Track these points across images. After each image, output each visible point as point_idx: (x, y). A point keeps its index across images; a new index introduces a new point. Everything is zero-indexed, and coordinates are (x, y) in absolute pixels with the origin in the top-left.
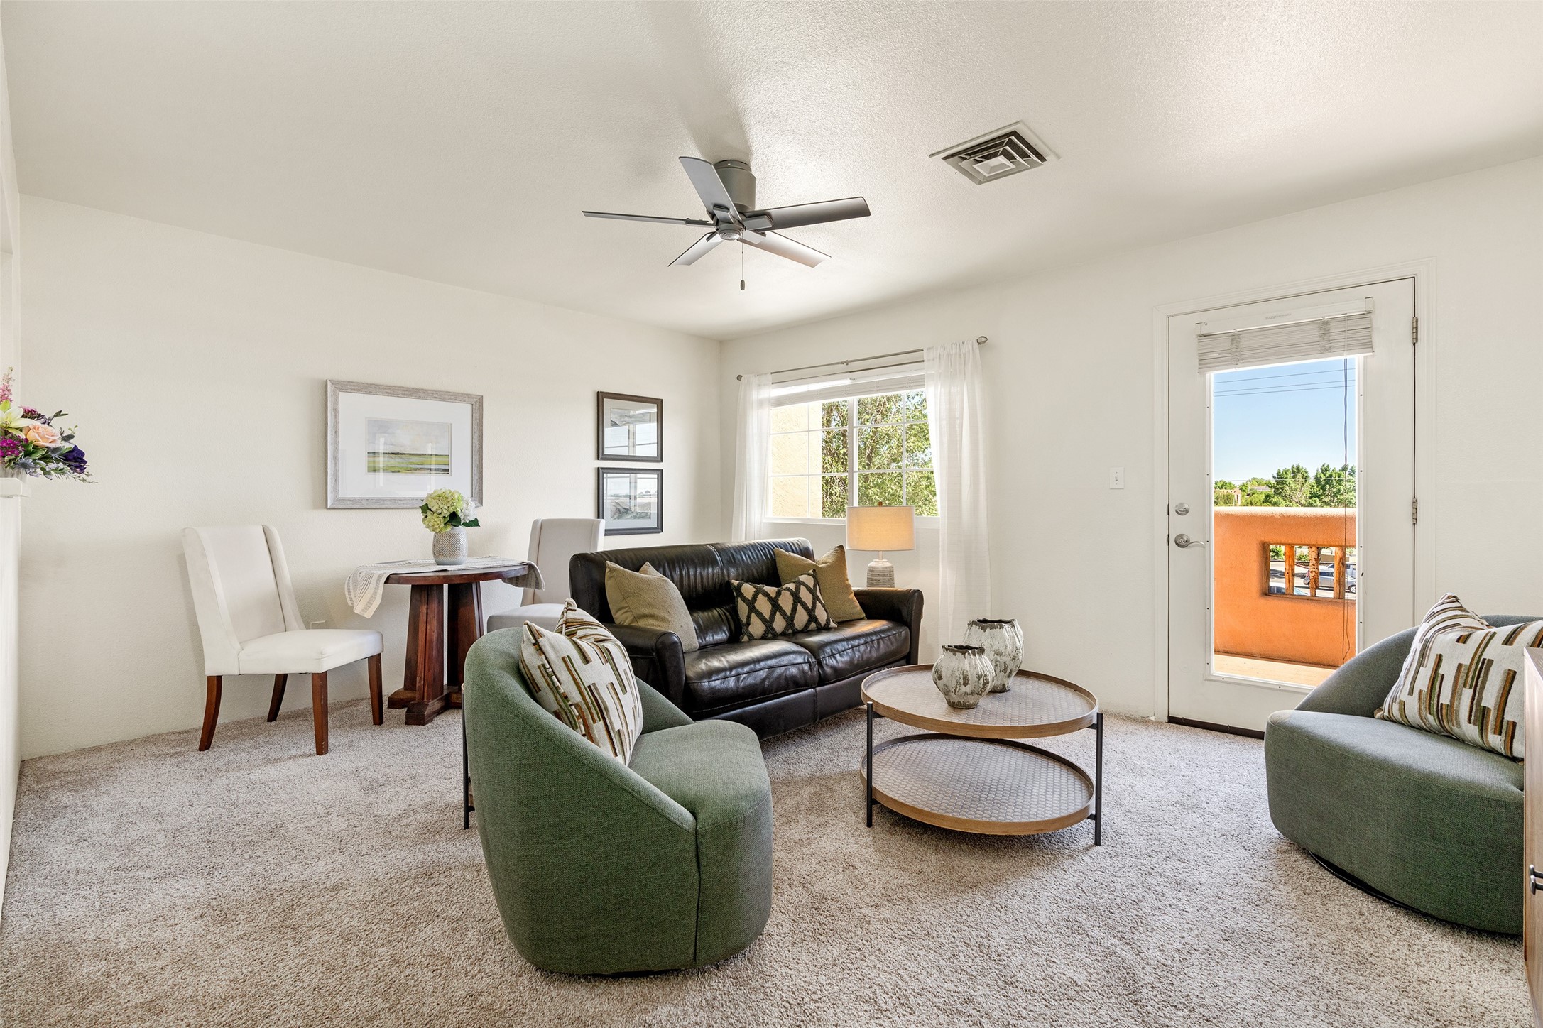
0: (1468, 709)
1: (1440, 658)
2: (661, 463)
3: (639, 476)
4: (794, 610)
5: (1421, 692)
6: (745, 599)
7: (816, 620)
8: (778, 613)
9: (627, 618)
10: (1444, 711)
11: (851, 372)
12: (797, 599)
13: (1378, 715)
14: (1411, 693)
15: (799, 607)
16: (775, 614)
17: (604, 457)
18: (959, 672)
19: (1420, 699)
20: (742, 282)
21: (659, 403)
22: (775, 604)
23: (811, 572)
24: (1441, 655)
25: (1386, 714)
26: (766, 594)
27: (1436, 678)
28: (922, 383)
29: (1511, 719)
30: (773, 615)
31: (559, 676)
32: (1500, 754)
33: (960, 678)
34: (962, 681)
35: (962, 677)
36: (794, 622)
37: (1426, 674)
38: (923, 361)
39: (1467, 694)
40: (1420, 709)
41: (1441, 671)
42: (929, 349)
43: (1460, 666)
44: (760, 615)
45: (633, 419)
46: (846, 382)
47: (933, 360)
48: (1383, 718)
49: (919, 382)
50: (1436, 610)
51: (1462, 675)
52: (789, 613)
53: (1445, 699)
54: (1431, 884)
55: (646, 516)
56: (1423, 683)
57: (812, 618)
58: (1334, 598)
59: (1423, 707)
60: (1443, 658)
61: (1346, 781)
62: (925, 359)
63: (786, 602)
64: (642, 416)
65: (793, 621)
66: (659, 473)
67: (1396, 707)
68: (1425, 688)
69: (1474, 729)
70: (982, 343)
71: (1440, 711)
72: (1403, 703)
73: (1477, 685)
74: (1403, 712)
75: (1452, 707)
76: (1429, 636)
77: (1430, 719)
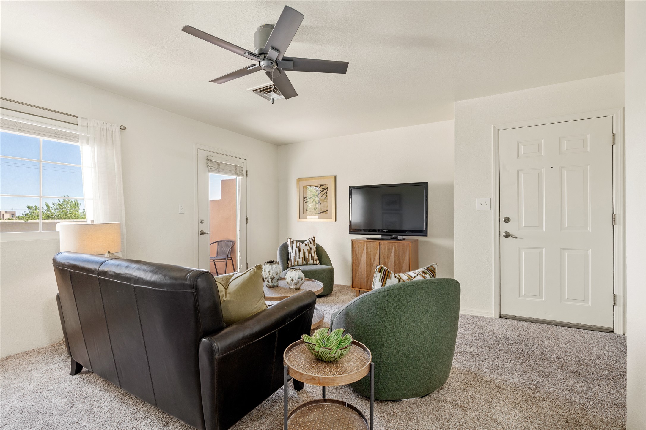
5: (302, 257)
13: (289, 266)
14: (300, 258)
27: (304, 254)
29: (316, 258)
32: (315, 264)
38: (77, 125)
39: (310, 255)
40: (303, 261)
41: (305, 252)
43: (308, 250)
49: (75, 138)
53: (307, 257)
56: (302, 255)
59: (303, 260)
62: (79, 124)
69: (312, 261)
70: (123, 129)
71: (307, 260)
72: (298, 261)
73: (311, 253)
74: (298, 263)
75: (309, 258)
76: (298, 246)
77: (304, 262)
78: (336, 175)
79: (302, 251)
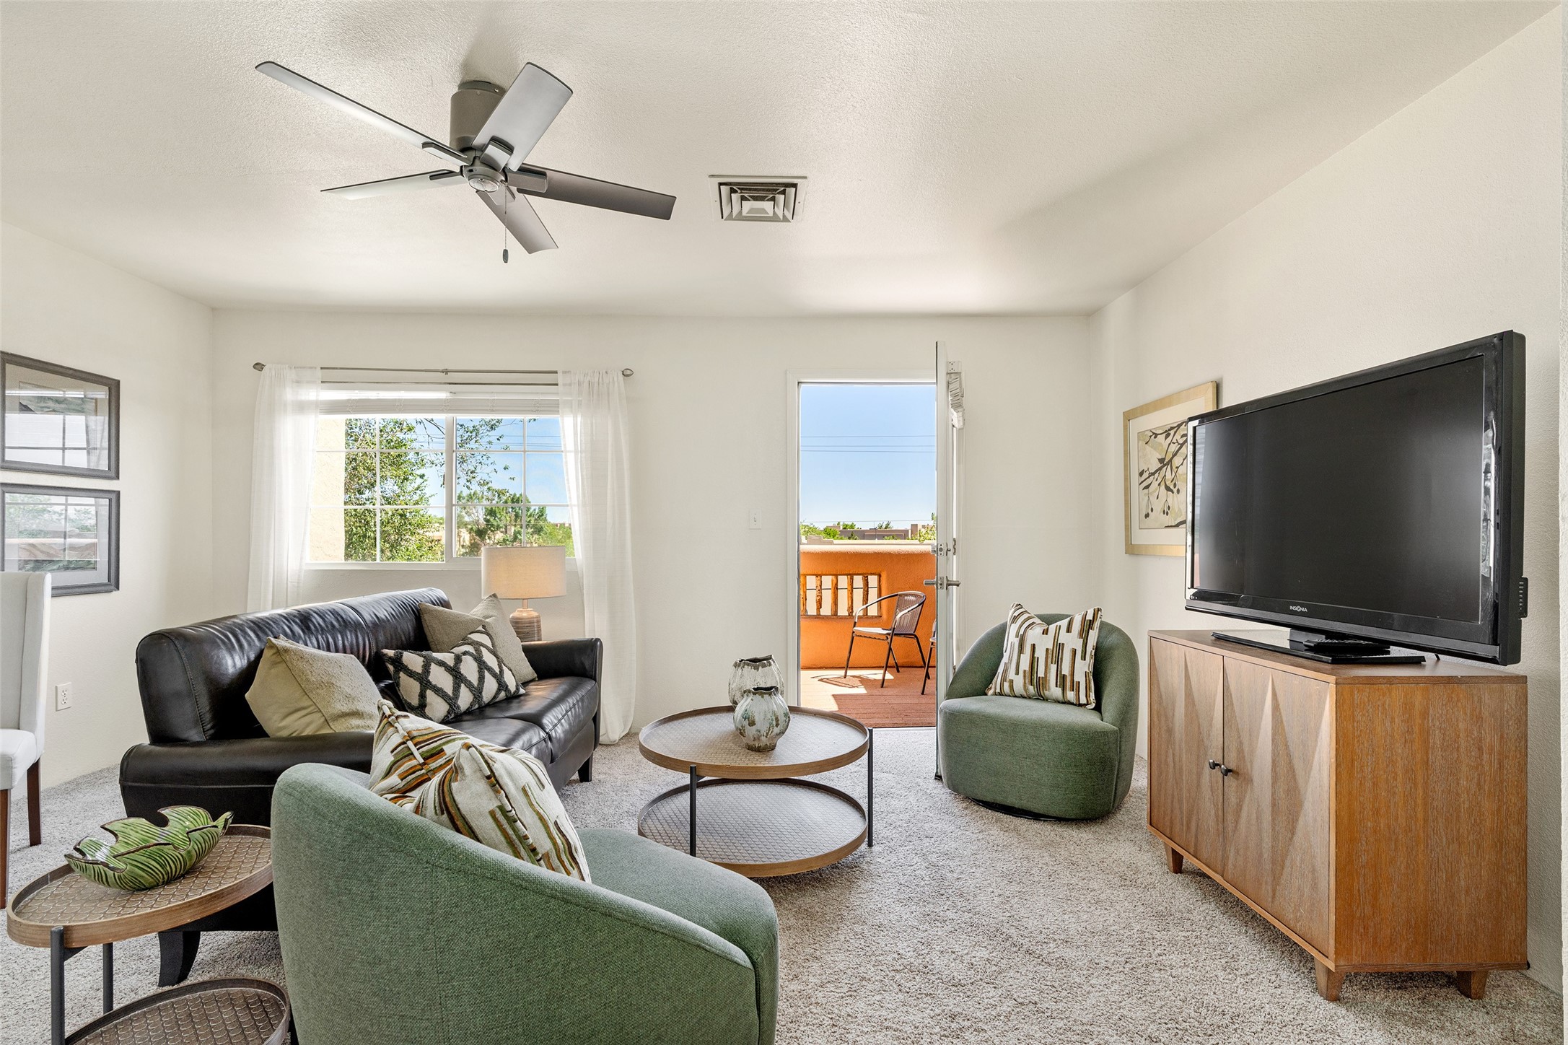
0: (1055, 678)
1: (1034, 646)
2: (115, 482)
3: (71, 500)
4: (481, 679)
5: (1025, 671)
6: (411, 674)
7: (506, 688)
8: (463, 685)
9: (308, 725)
10: (1041, 682)
11: (450, 384)
12: (482, 666)
13: (991, 692)
14: (1017, 673)
15: (487, 674)
16: (460, 686)
17: (7, 465)
18: (771, 714)
19: (1025, 676)
20: (506, 252)
21: (113, 387)
22: (455, 672)
23: (480, 628)
24: (1034, 644)
25: (998, 690)
26: (441, 663)
27: (1033, 660)
28: (556, 409)
29: (1078, 680)
30: (456, 689)
31: (523, 820)
32: (1072, 704)
33: (772, 720)
34: (774, 723)
35: (774, 718)
36: (483, 694)
37: (1026, 659)
38: (557, 385)
39: (1053, 667)
40: (1025, 683)
41: (1036, 655)
42: (564, 372)
43: (1047, 650)
44: (439, 691)
45: (63, 406)
46: (441, 395)
47: (570, 385)
48: (995, 694)
49: (553, 407)
50: (1016, 614)
51: (1050, 656)
52: (475, 683)
53: (1041, 674)
54: (1074, 798)
55: (90, 566)
56: (1025, 665)
57: (502, 686)
58: (832, 615)
59: (1027, 681)
60: (1036, 646)
61: (1018, 742)
62: (559, 382)
63: (469, 669)
64: (80, 402)
65: (481, 693)
66: (113, 496)
67: (1006, 685)
68: (1027, 668)
69: (1059, 690)
70: (628, 376)
71: (1038, 682)
72: (1011, 682)
73: (1058, 661)
74: (1011, 687)
75: (1045, 679)
76: (1021, 632)
77: (1031, 688)
78: (1222, 379)
79: (1028, 650)
